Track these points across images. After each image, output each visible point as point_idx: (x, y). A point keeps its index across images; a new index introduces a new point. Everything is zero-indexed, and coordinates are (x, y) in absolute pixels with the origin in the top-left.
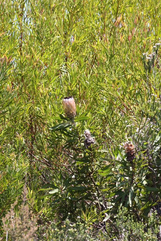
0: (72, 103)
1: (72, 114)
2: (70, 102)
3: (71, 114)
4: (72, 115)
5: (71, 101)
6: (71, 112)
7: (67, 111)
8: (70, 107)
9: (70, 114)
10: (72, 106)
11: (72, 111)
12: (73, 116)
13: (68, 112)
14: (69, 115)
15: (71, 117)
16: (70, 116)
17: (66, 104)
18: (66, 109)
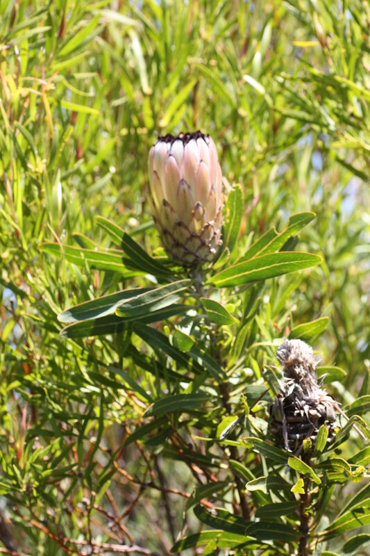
0: (206, 168)
1: (201, 239)
2: (196, 163)
3: (193, 236)
4: (197, 242)
5: (202, 155)
6: (197, 226)
7: (175, 217)
8: (194, 194)
9: (187, 235)
10: (203, 191)
11: (201, 219)
12: (202, 253)
13: (180, 224)
14: (182, 241)
15: (190, 259)
16: (188, 253)
17: (173, 173)
18: (165, 203)
